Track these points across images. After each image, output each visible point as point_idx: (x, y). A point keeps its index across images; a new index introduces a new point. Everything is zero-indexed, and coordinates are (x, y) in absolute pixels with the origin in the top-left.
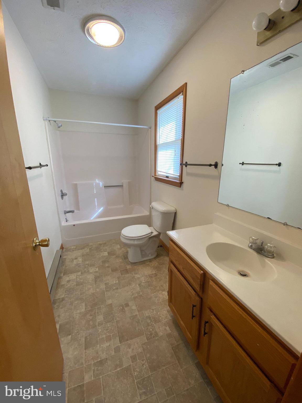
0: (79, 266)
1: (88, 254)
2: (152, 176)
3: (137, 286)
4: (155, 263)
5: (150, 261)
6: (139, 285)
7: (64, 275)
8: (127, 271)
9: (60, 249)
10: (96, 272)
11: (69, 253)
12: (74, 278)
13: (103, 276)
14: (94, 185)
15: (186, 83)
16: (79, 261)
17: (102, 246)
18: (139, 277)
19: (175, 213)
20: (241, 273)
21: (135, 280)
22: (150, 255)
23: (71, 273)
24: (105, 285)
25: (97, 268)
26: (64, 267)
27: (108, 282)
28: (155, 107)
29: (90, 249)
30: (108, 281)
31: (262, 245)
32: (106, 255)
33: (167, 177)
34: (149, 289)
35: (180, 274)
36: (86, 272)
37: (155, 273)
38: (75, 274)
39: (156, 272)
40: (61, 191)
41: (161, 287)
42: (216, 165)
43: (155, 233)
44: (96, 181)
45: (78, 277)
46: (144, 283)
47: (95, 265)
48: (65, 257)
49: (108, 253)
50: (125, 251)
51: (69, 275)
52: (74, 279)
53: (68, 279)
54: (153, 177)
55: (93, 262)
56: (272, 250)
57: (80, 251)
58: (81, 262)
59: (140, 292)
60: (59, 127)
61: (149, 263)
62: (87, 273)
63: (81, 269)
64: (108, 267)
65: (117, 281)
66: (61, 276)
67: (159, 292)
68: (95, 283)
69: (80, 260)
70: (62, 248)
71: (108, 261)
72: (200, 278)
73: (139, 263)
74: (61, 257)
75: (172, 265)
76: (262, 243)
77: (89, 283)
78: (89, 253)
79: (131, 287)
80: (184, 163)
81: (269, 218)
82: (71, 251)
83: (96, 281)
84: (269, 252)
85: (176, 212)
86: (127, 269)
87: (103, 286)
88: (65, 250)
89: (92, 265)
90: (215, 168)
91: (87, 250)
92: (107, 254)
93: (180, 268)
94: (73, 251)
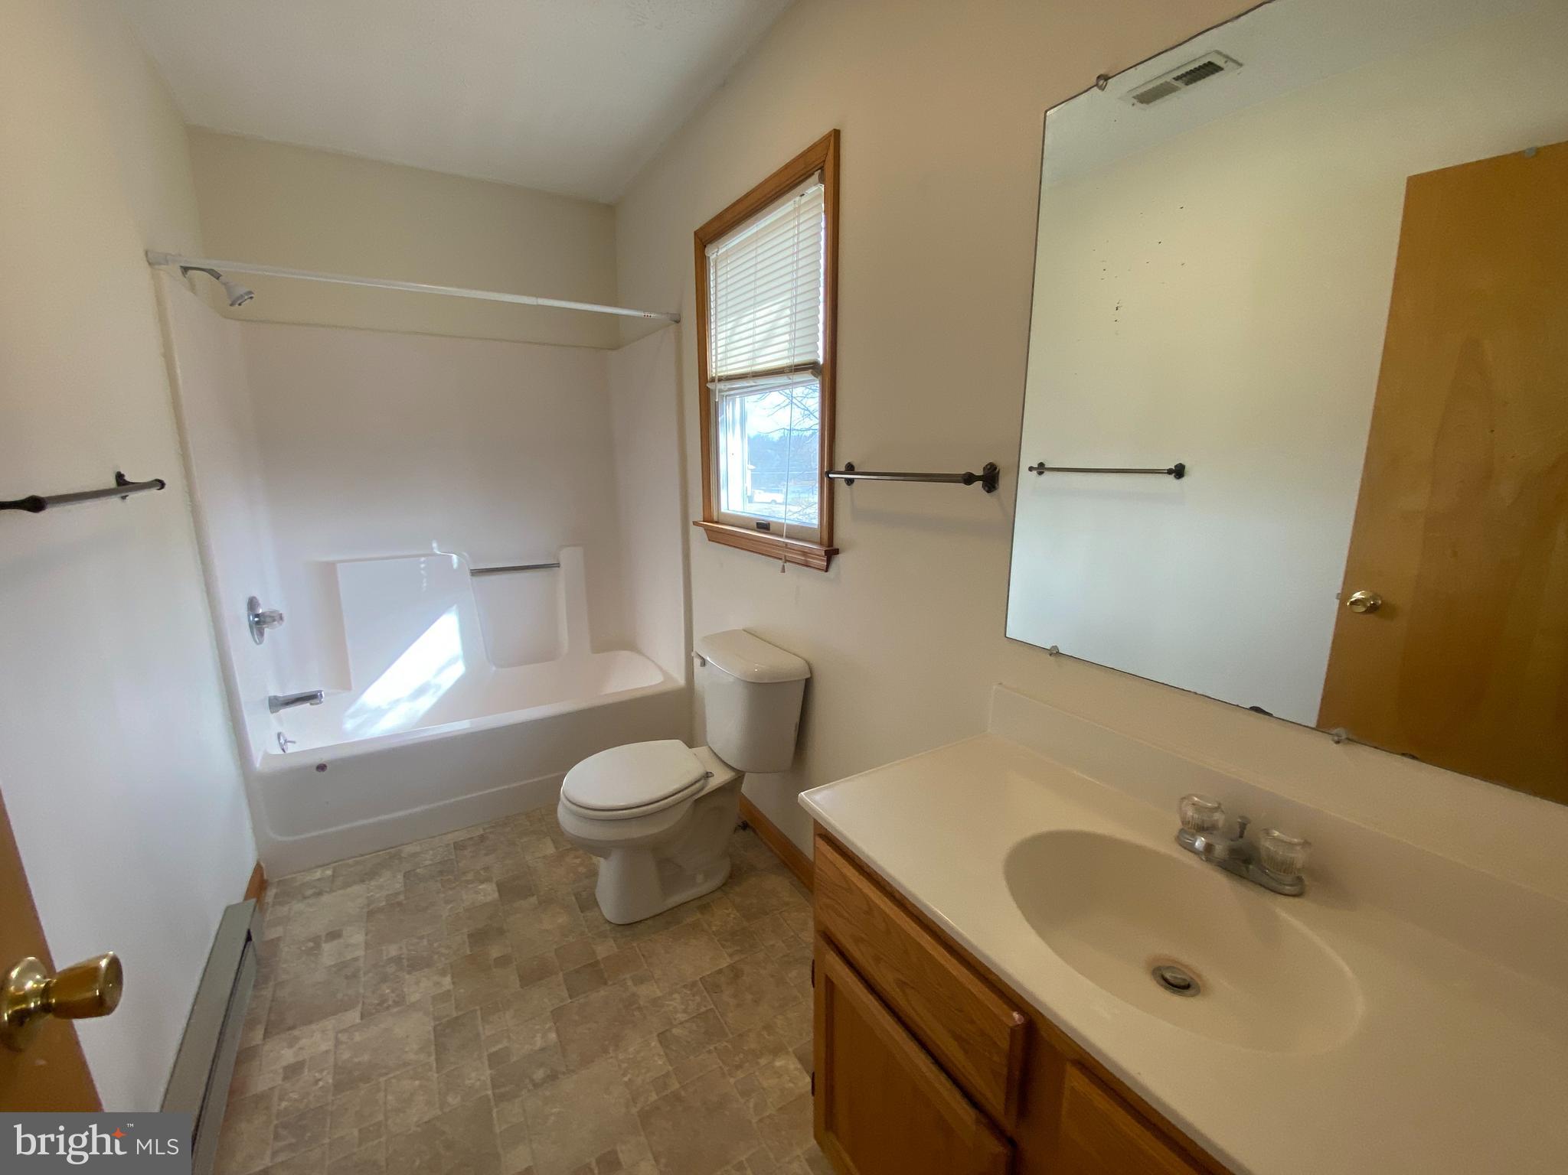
0: (347, 977)
1: (400, 904)
2: (695, 523)
3: (653, 1044)
4: (725, 916)
5: (703, 904)
6: (662, 1037)
7: (267, 1034)
8: (595, 973)
9: (247, 897)
10: (445, 996)
11: (298, 906)
12: (324, 1047)
13: (479, 1013)
14: (422, 566)
15: (836, 134)
16: (347, 946)
17: (466, 852)
18: (659, 994)
19: (808, 684)
20: (1168, 975)
21: (636, 1013)
22: (700, 878)
23: (308, 1021)
24: (491, 1067)
25: (443, 973)
26: (267, 993)
27: (506, 1047)
28: (696, 233)
29: (407, 875)
30: (505, 1043)
31: (1241, 836)
32: (489, 899)
33: (764, 527)
34: (709, 1052)
35: (879, 1007)
36: (390, 1003)
37: (732, 967)
38: (330, 1024)
39: (736, 958)
40: (252, 604)
41: (765, 1033)
42: (990, 479)
43: (721, 777)
44: (432, 549)
45: (343, 1037)
46: (681, 1023)
47: (436, 957)
48: (273, 933)
49: (498, 885)
50: (582, 870)
51: (296, 1032)
52: (327, 1052)
53: (288, 1056)
54: (701, 525)
55: (425, 942)
56: (1299, 857)
57: (357, 889)
58: (360, 953)
59: (667, 1075)
60: (236, 301)
61: (699, 915)
62: (395, 1010)
63: (362, 991)
64: (503, 961)
65: (553, 1036)
66: (254, 1043)
67: (758, 1063)
68: (437, 1060)
69: (356, 937)
70: (259, 885)
71: (501, 932)
72: (1005, 1045)
73: (650, 922)
74: (249, 938)
75: (832, 959)
76: (1243, 826)
77: (406, 1064)
78: (401, 897)
79: (621, 1056)
80: (841, 466)
81: (1257, 710)
82: (305, 898)
83: (441, 1049)
84: (1286, 867)
85: (808, 676)
86: (597, 962)
87: (478, 1075)
88: (276, 896)
89: (417, 964)
90: (988, 492)
91: (391, 882)
92: (496, 895)
93: (886, 979)
94: (319, 894)
